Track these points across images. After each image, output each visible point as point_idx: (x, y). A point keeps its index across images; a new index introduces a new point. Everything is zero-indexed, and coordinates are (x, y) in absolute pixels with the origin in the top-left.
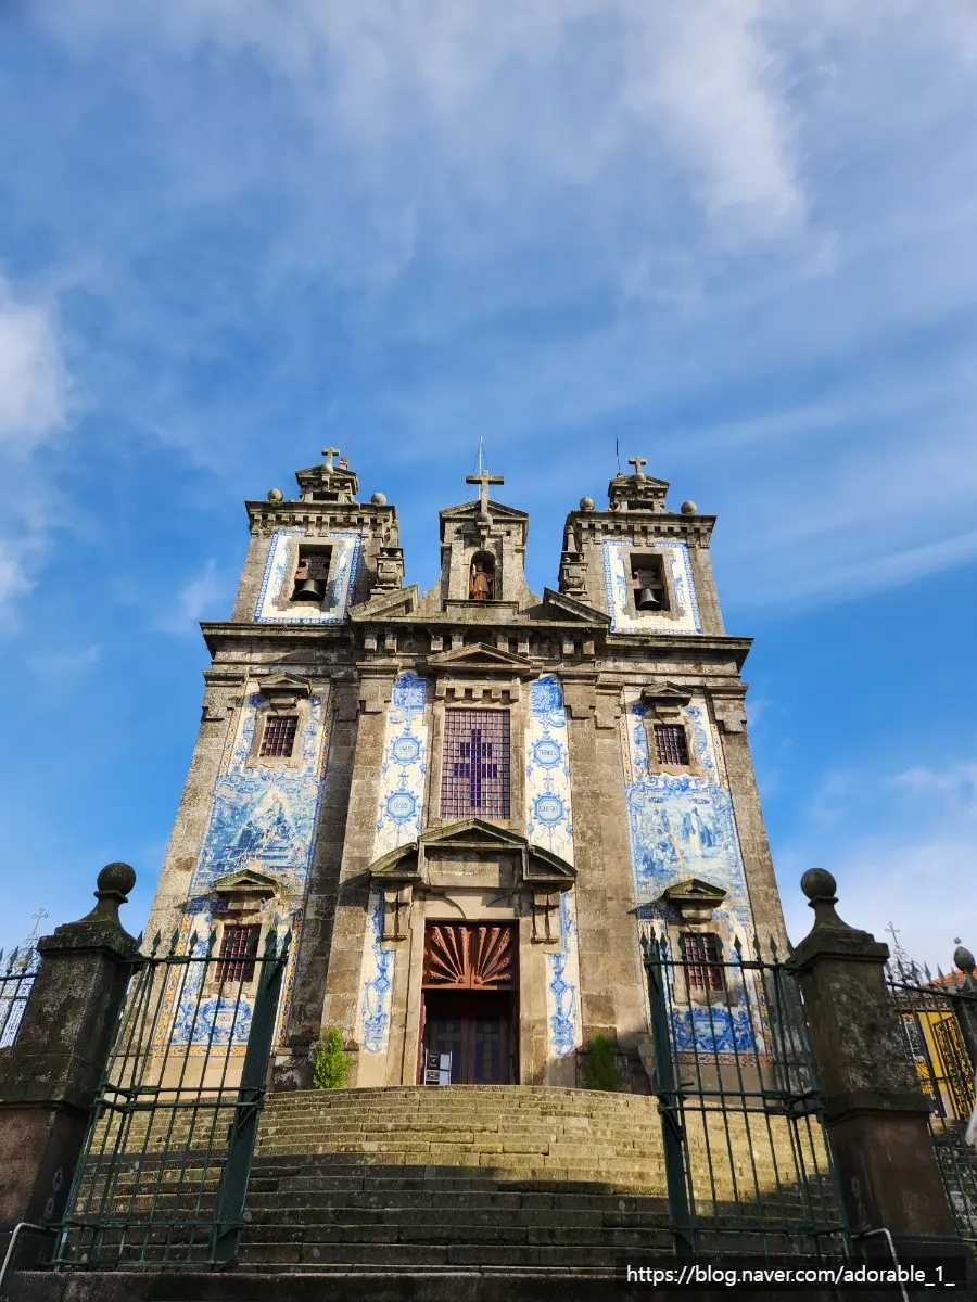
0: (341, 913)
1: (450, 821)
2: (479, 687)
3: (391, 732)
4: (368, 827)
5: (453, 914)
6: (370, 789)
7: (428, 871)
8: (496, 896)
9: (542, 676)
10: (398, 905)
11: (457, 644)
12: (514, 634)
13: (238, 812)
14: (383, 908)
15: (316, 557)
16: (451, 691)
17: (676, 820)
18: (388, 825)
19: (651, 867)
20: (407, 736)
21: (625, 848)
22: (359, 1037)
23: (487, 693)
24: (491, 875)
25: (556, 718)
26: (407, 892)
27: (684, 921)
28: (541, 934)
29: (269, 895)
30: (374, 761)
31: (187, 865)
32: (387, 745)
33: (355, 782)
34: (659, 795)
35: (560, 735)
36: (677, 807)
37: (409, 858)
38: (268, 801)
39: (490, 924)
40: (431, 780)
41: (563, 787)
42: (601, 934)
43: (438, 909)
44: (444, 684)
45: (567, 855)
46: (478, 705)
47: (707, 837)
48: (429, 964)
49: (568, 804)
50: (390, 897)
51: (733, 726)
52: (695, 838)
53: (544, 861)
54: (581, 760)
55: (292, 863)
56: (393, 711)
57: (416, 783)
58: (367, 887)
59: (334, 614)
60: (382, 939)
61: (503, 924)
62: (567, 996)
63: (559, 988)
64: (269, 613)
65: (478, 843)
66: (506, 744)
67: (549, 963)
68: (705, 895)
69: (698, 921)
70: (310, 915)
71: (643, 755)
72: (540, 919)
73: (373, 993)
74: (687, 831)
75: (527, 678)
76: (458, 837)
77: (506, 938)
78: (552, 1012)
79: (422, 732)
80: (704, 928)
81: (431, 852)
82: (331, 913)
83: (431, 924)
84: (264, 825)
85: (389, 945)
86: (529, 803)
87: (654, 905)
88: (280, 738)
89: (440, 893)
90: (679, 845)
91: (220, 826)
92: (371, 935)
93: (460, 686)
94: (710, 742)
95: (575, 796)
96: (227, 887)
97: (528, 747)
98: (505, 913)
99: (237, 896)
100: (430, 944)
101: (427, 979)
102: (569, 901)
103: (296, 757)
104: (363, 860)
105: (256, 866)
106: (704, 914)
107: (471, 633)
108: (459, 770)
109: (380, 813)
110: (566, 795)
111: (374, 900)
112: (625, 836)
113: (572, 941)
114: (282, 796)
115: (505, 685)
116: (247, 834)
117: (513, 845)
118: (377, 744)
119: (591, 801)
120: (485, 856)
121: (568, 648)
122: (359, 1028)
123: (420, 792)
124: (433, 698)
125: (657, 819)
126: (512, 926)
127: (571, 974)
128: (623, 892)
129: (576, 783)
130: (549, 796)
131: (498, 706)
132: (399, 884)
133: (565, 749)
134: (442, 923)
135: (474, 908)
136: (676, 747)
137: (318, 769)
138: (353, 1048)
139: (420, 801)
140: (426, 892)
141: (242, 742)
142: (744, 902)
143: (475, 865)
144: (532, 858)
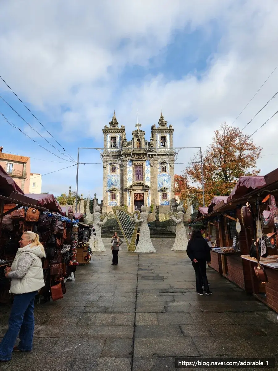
0: (124, 192)
1: (136, 182)
2: (139, 162)
3: (128, 169)
4: (126, 182)
5: (137, 192)
6: (126, 177)
7: (134, 188)
8: (142, 190)
9: (147, 160)
10: (131, 192)
11: (135, 156)
12: (143, 154)
13: (110, 180)
14: (129, 192)
15: (114, 139)
16: (135, 163)
17: (163, 179)
18: (128, 182)
19: (160, 186)
20: (130, 170)
21: (157, 183)
22: (128, 205)
23: (140, 163)
24: (141, 188)
25: (149, 166)
26: (131, 190)
27: (163, 192)
28: (147, 194)
29: (115, 190)
30: (126, 173)
31: (106, 187)
32: (127, 171)
33: (124, 176)
34: (162, 176)
35: (149, 169)
36: (164, 178)
37: (131, 187)
38: (114, 179)
39: (141, 193)
40: (133, 176)
41: (150, 176)
42: (153, 194)
43: (135, 192)
44: (134, 162)
45: (150, 186)
46: (139, 165)
47: (167, 182)
48: (134, 198)
49: (150, 178)
50: (130, 191)
51: (172, 166)
52: (165, 182)
53: (147, 186)
54: (152, 172)
55: (118, 186)
56: (128, 166)
57: (131, 176)
58: (126, 190)
59: (118, 150)
60: (129, 195)
61: (142, 193)
62: (149, 201)
63: (149, 200)
64: (109, 150)
65: (140, 184)
66: (142, 170)
67: (148, 197)
68: (165, 189)
69: (164, 192)
70: (121, 192)
71: (160, 171)
72: (146, 193)
73: (129, 201)
74: (165, 181)
75: (145, 161)
76: (137, 184)
77: (143, 195)
78: (148, 202)
79: (132, 169)
80: (165, 193)
81: (134, 186)
82: (123, 192)
83: (134, 193)
84: (114, 182)
85: (130, 196)
86: (145, 179)
87: (160, 190)
88: (114, 170)
89: (135, 190)
90: (163, 183)
91: (109, 182)
92: (128, 195)
93: (136, 162)
94: (169, 168)
95: (151, 177)
96: (111, 190)
97: (145, 171)
98: (143, 192)
99: (112, 191)
100: (134, 195)
101: (134, 199)
102: (150, 190)
103: (116, 173)
104: (126, 186)
105: (114, 187)
106: (165, 191)
107: (138, 155)
108: (136, 174)
109: (127, 180)
110: (150, 177)
111: (128, 191)
112: (157, 182)
113: (150, 195)
114: (115, 178)
115: (142, 162)
116: (112, 183)
117: (143, 185)
118: (126, 171)
119: (153, 178)
120: (140, 186)
121: (151, 156)
122: (128, 204)
123: (132, 177)
124: (133, 164)
125: (161, 179)
126: (144, 193)
127: (150, 198)
128: (156, 188)
129: (151, 176)
130: (148, 178)
131: (141, 165)
132: (131, 189)
133: (150, 171)
134: (136, 193)
135: (139, 192)
136: (164, 169)
137: (119, 174)
138: (127, 206)
139: (132, 179)
140: (133, 190)
141: (109, 171)
142: (170, 189)
143: (139, 187)
144: (146, 186)
